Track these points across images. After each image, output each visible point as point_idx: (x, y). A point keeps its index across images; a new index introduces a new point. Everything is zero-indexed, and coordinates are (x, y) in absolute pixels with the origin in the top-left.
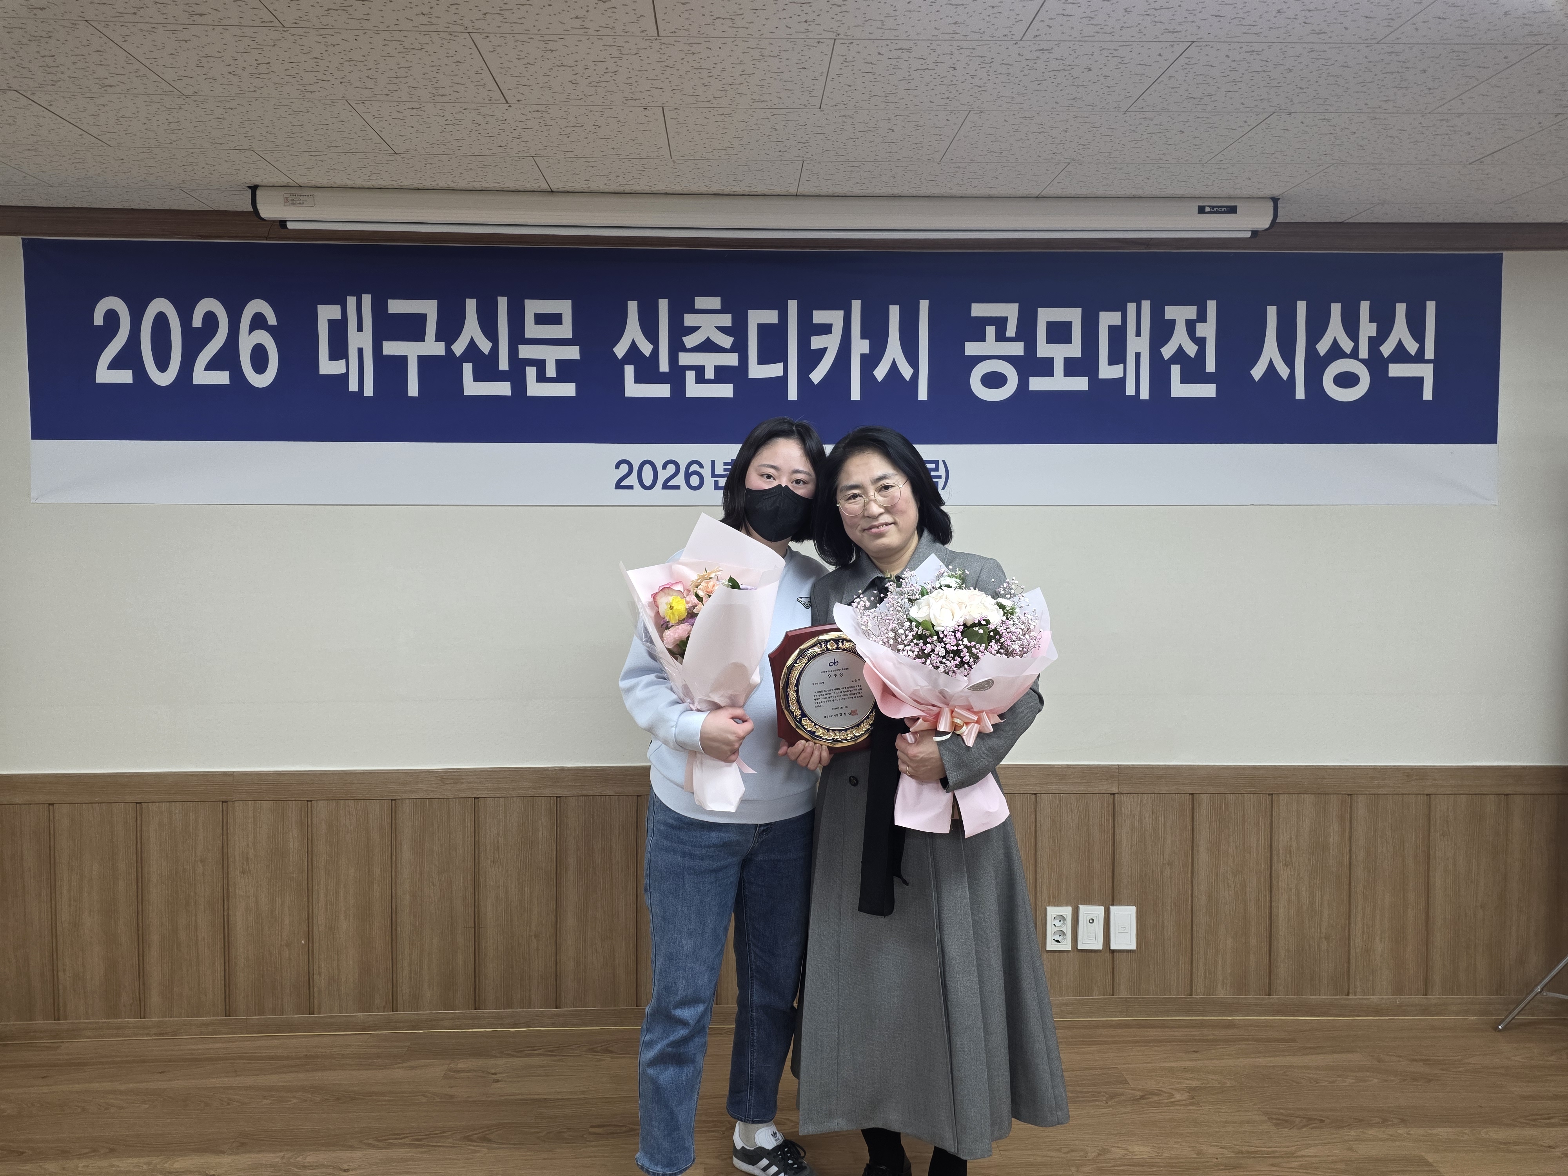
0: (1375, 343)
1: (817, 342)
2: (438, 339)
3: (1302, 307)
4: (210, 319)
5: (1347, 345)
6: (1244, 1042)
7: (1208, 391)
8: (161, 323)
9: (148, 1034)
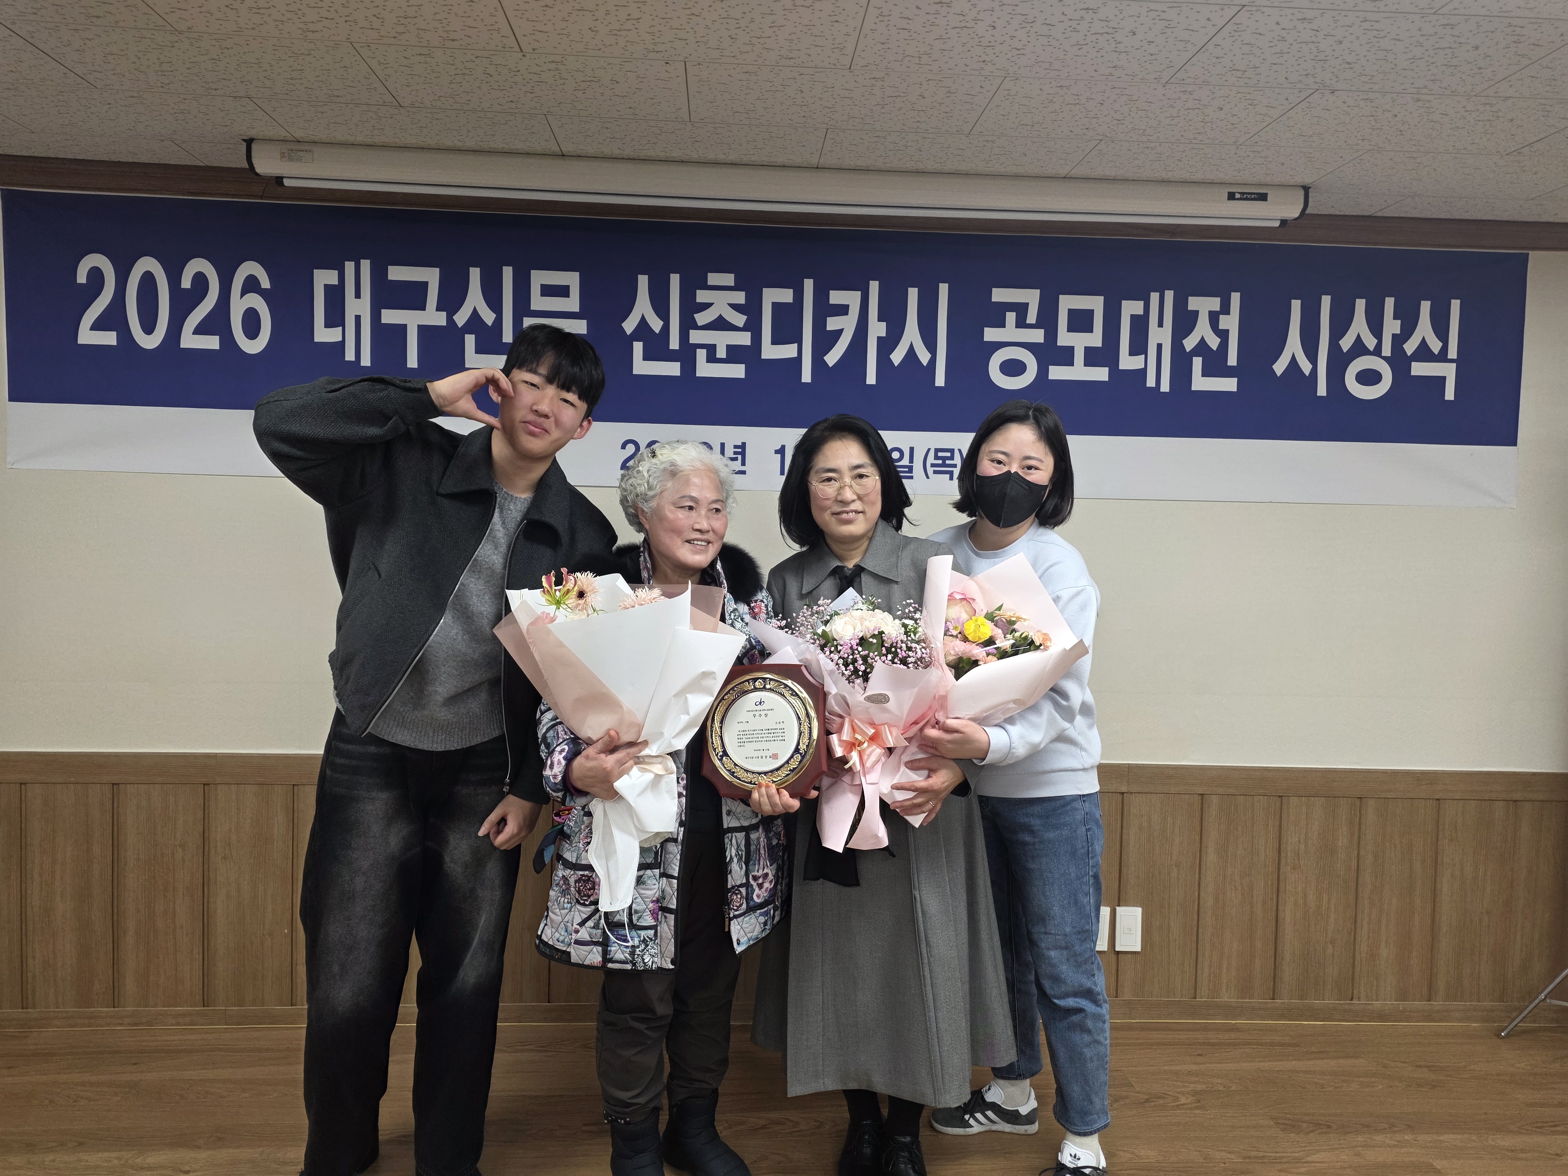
0: (1398, 341)
1: (832, 324)
2: (438, 309)
3: (1326, 301)
4: (200, 280)
5: (1370, 342)
6: (1247, 1047)
7: (1229, 385)
8: (148, 282)
9: (121, 1024)
